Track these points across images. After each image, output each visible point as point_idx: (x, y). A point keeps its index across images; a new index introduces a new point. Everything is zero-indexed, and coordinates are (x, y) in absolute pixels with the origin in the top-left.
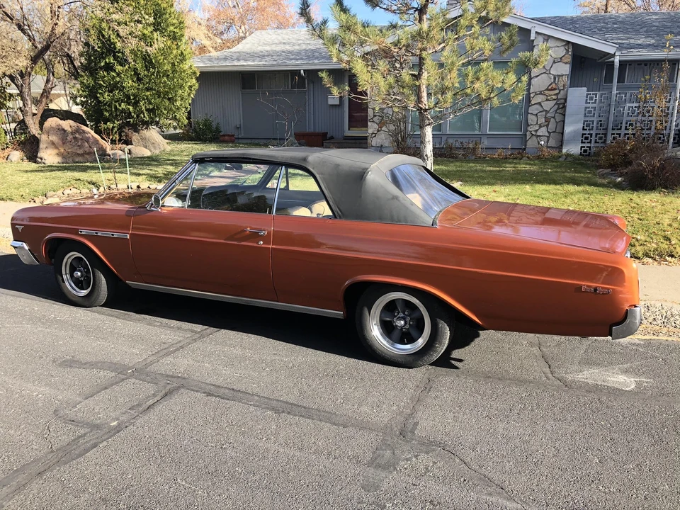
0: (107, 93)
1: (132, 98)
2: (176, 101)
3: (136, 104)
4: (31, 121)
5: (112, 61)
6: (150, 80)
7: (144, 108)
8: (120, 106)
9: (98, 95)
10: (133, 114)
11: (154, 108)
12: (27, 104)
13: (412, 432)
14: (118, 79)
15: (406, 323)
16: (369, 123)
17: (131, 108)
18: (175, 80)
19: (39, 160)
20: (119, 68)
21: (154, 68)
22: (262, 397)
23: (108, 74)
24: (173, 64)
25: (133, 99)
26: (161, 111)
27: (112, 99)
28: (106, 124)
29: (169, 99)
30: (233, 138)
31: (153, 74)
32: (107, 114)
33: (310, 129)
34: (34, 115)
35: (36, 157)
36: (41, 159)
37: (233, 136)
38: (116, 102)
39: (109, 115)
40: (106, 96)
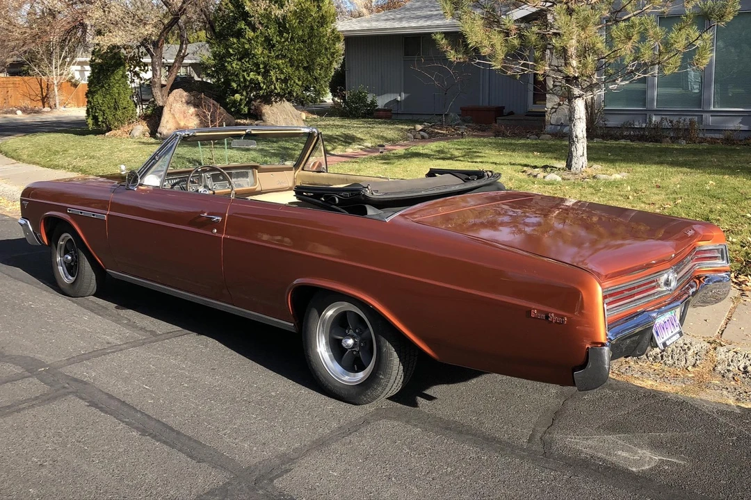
0: (235, 62)
1: (261, 66)
2: (313, 70)
3: (266, 74)
4: (159, 93)
5: (243, 27)
6: (283, 46)
7: (274, 79)
8: (249, 76)
9: (226, 64)
10: (262, 85)
11: (285, 78)
12: (156, 75)
13: (271, 480)
14: (247, 46)
15: (355, 344)
16: (547, 96)
17: (260, 78)
18: (314, 46)
19: (158, 135)
20: (250, 34)
21: (289, 33)
22: (146, 415)
23: (239, 40)
24: (312, 28)
25: (263, 68)
26: (294, 82)
27: (240, 68)
28: (233, 96)
29: (305, 68)
30: (389, 114)
31: (286, 40)
32: (234, 85)
33: (483, 102)
34: (163, 86)
35: (157, 132)
36: (160, 134)
37: (391, 110)
38: (244, 71)
39: (237, 87)
40: (234, 65)
